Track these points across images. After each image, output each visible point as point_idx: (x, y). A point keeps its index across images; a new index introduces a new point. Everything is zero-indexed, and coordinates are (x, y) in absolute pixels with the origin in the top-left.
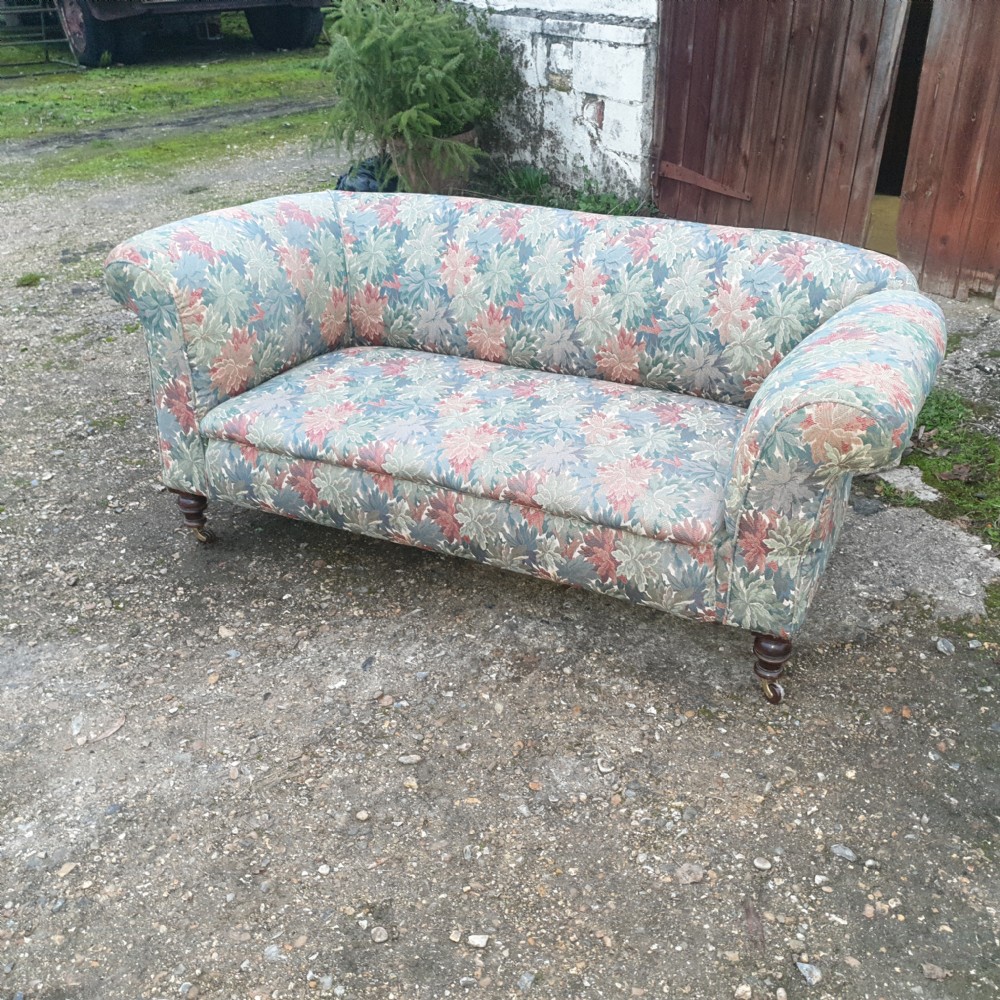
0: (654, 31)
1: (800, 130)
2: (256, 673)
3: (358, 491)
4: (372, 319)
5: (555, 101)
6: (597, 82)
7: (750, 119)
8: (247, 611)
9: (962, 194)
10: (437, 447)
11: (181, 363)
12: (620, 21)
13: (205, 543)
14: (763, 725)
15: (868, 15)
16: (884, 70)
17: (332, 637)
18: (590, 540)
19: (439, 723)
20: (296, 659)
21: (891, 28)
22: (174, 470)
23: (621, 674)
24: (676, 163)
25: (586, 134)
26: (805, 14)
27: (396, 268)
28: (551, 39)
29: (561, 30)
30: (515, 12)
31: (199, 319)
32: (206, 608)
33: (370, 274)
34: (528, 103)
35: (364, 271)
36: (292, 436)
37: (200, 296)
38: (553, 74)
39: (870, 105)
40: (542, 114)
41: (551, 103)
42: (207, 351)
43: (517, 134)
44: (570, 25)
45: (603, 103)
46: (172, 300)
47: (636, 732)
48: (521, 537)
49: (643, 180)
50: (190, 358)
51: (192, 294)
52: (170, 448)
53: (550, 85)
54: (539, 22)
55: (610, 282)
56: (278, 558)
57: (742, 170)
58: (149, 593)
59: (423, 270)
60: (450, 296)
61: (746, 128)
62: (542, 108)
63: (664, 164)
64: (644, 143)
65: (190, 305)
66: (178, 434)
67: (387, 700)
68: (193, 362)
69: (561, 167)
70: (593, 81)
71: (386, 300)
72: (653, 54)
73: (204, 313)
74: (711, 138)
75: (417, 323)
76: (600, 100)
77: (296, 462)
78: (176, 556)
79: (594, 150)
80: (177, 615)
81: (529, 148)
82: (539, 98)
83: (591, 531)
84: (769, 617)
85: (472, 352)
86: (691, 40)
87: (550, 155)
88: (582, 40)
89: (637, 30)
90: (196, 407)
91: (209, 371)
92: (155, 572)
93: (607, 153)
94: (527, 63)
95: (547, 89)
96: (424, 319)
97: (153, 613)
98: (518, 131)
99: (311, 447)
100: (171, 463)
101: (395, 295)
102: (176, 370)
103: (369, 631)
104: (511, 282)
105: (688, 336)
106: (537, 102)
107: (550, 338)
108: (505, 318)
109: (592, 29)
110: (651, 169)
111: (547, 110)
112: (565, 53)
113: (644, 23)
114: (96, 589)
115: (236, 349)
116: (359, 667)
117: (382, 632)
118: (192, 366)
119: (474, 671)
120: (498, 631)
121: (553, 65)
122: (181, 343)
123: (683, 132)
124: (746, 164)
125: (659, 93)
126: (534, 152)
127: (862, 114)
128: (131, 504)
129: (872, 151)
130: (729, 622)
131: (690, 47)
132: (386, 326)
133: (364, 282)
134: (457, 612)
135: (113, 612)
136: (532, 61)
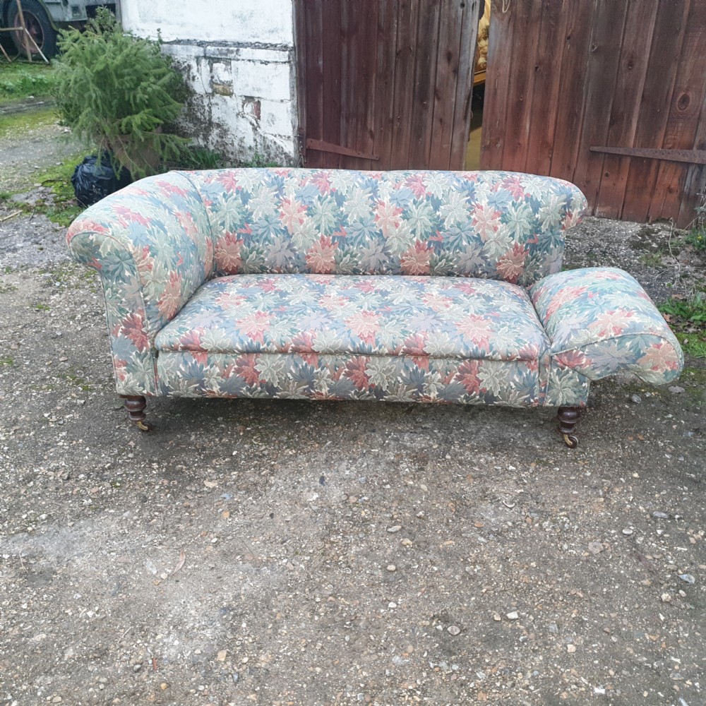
0: (293, 52)
1: (410, 112)
2: (252, 504)
3: (292, 368)
4: (231, 257)
5: (220, 103)
6: (253, 88)
7: (372, 107)
8: (214, 468)
9: (519, 144)
10: (346, 329)
11: (138, 301)
12: (266, 46)
13: (147, 431)
14: (576, 460)
15: (450, 38)
16: (466, 72)
17: (286, 472)
18: (462, 371)
19: (395, 504)
20: (273, 489)
21: (468, 46)
22: (128, 381)
23: (480, 452)
24: (318, 138)
25: (249, 124)
26: (406, 40)
27: (247, 218)
28: (212, 60)
29: (221, 54)
30: (178, 42)
31: (150, 267)
32: (183, 472)
33: (227, 226)
34: (198, 105)
35: (223, 224)
36: (237, 339)
37: (148, 250)
38: (217, 84)
39: (459, 94)
40: (210, 112)
41: (217, 104)
42: (156, 290)
43: (189, 126)
44: (228, 50)
45: (259, 102)
46: (131, 256)
47: (511, 482)
48: (413, 377)
49: (295, 152)
50: (145, 296)
51: (144, 250)
52: (126, 365)
53: (215, 92)
54: (202, 49)
55: (404, 212)
56: (208, 431)
57: (370, 141)
58: (132, 472)
59: (267, 218)
60: (290, 234)
61: (369, 112)
62: (210, 108)
63: (309, 140)
64: (294, 127)
65: (144, 258)
66: (134, 353)
67: (353, 499)
68: (147, 298)
69: (229, 148)
70: (250, 87)
71: (242, 242)
72: (294, 68)
73: (152, 263)
74: (343, 122)
75: (266, 255)
76: (256, 100)
77: (240, 357)
78: (132, 443)
79: (256, 134)
80: (166, 482)
81: (201, 136)
82: (206, 102)
83: (463, 364)
84: (574, 396)
85: (309, 269)
86: (321, 58)
87: (219, 140)
88: (238, 60)
89: (282, 52)
90: (148, 331)
91: (158, 304)
92: (125, 458)
93: (266, 135)
94: (194, 78)
95: (213, 95)
96: (273, 251)
97: (146, 484)
98: (191, 125)
99: (255, 344)
100: (126, 376)
101: (248, 238)
102: (134, 306)
103: (308, 462)
104: (335, 220)
105: (461, 240)
106: (205, 104)
107: (368, 252)
108: (333, 243)
109: (246, 53)
110: (299, 145)
111: (214, 109)
112: (225, 70)
113: (285, 48)
114: (89, 478)
115: (173, 285)
116: (319, 484)
117: (316, 461)
118: (146, 302)
119: (392, 470)
120: (389, 444)
121: (216, 78)
122: (138, 287)
123: (321, 119)
124: (372, 136)
125: (300, 93)
126: (206, 138)
127: (454, 100)
128: (68, 417)
129: (463, 122)
130: (547, 404)
131: (321, 63)
132: (242, 259)
133: (224, 232)
134: (354, 438)
135: (115, 491)
136: (198, 75)
